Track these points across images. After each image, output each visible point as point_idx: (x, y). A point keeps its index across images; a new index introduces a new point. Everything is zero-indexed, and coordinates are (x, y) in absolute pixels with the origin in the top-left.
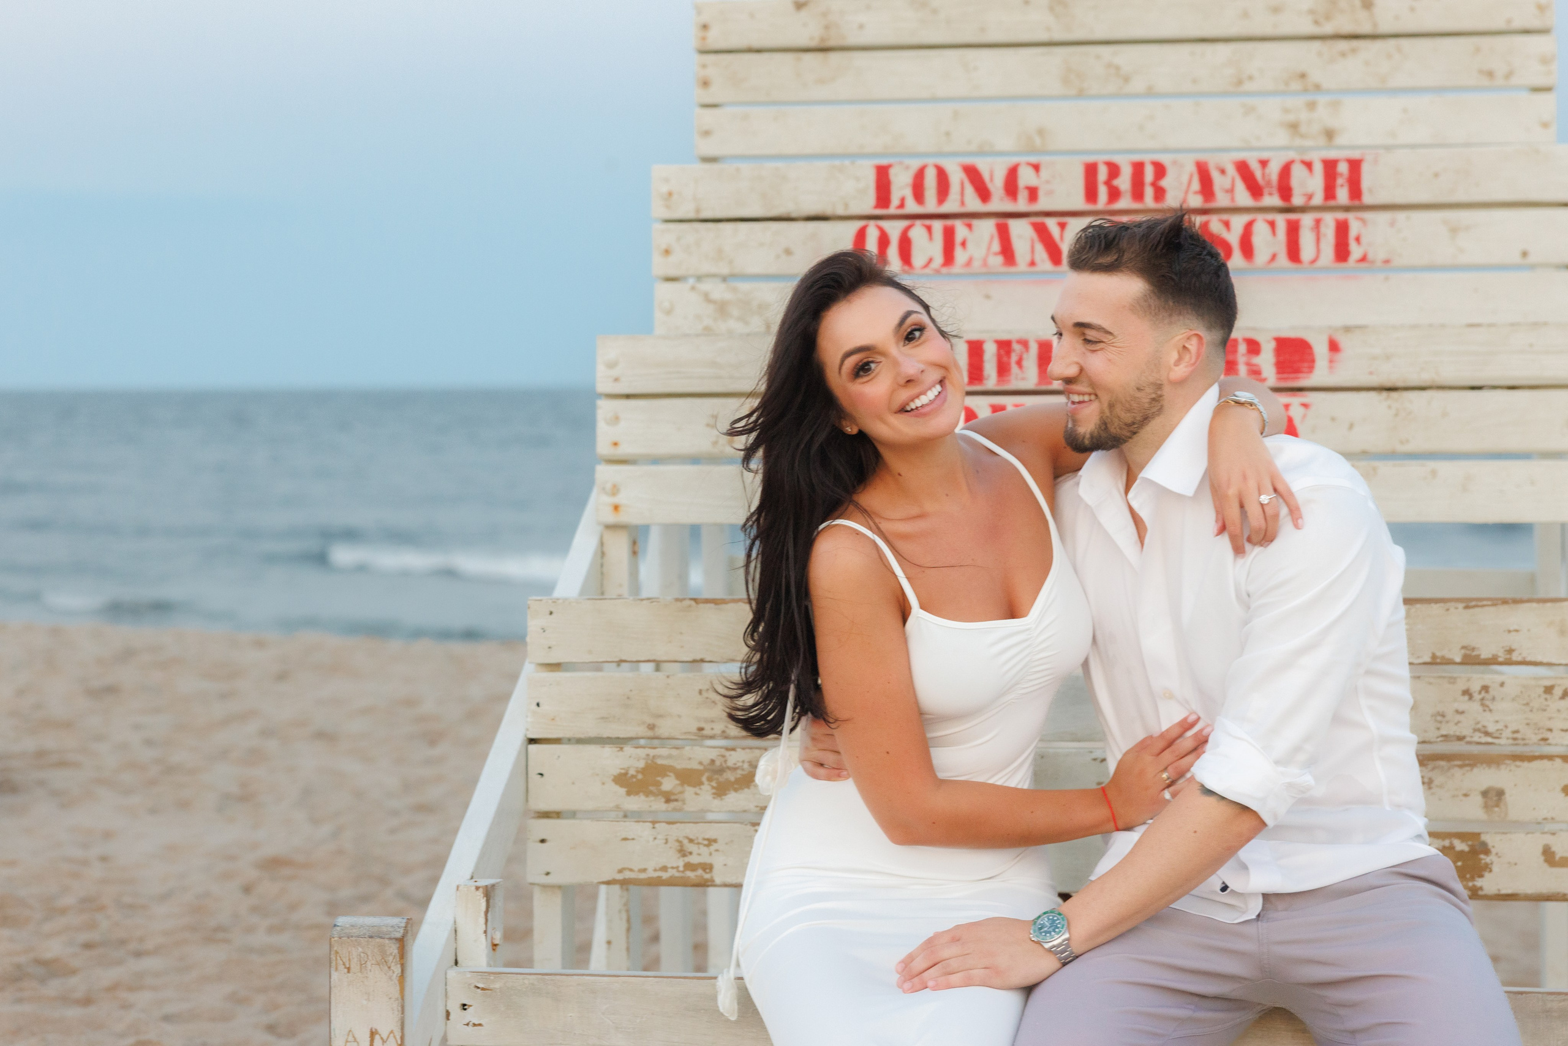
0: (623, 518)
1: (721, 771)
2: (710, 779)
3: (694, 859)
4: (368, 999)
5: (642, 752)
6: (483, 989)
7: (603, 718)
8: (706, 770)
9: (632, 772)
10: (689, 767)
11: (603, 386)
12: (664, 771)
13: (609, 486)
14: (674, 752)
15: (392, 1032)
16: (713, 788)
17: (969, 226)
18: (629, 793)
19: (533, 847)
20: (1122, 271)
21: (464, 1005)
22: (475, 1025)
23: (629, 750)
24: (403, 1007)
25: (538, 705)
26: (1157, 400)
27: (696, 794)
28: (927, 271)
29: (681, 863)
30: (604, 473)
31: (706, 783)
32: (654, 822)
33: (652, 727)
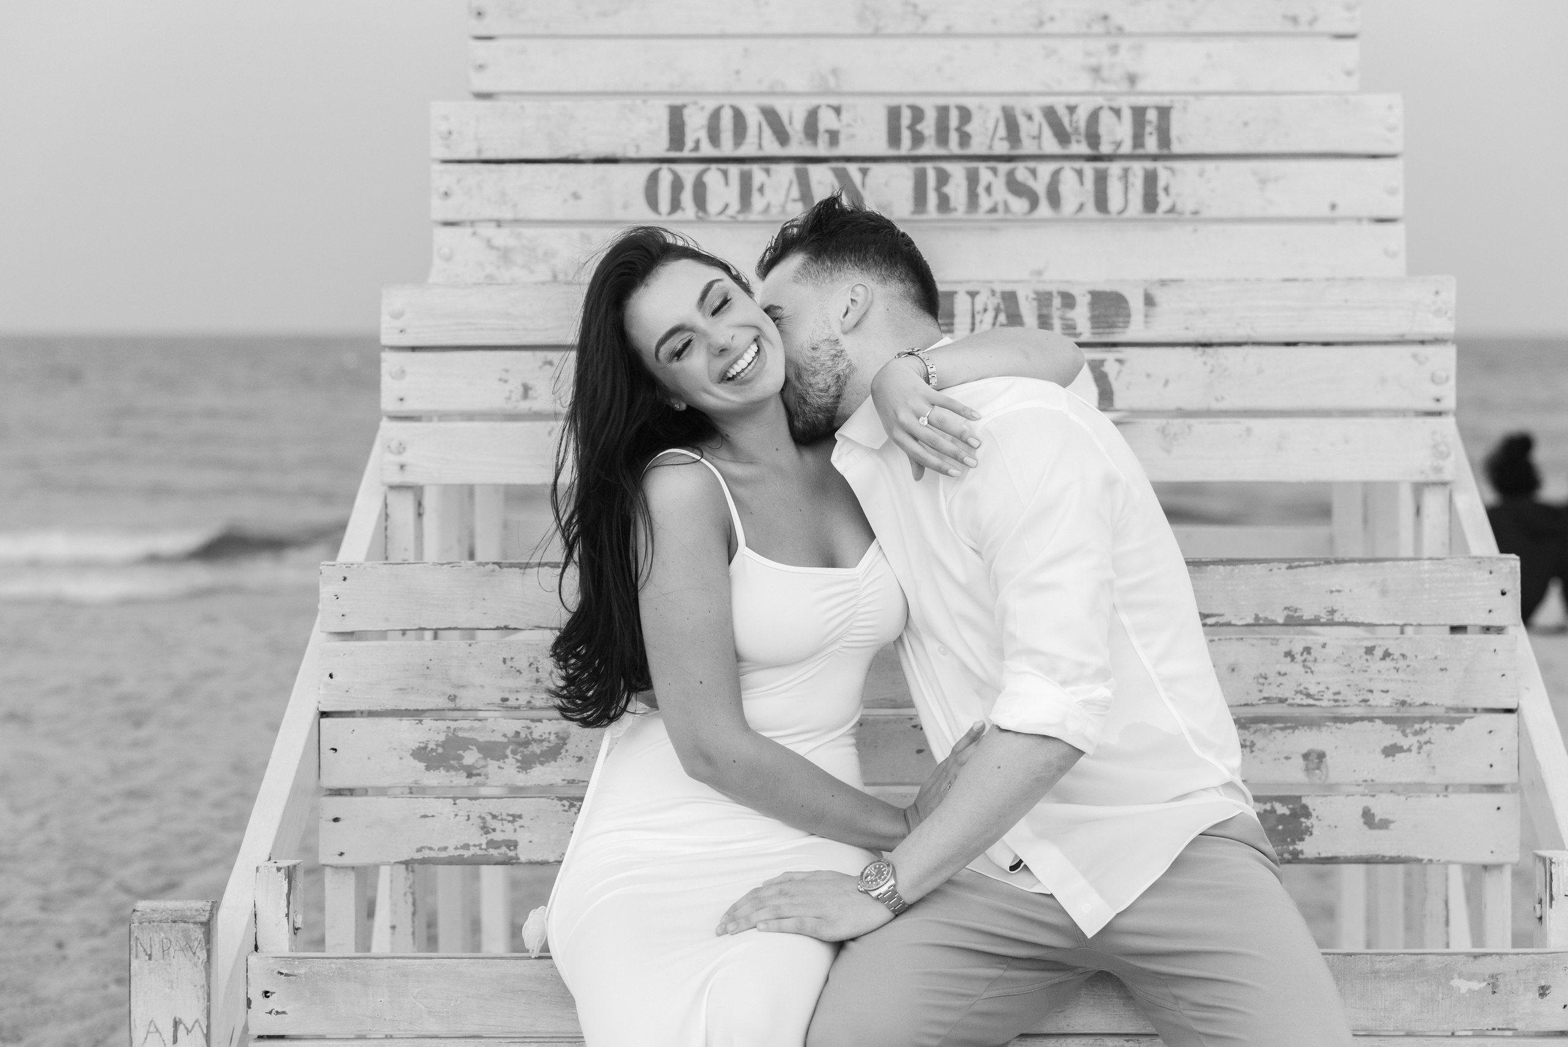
0: (409, 478)
1: (526, 743)
2: (514, 752)
3: (498, 836)
4: (172, 987)
5: (442, 725)
6: (287, 975)
7: (400, 689)
8: (510, 742)
9: (431, 746)
10: (492, 740)
11: (385, 340)
12: (466, 744)
13: (394, 445)
14: (476, 724)
15: (197, 1021)
16: (518, 761)
17: (768, 171)
18: (428, 768)
19: (325, 827)
21: (266, 992)
22: (277, 1013)
23: (428, 722)
24: (209, 995)
25: (331, 676)
27: (500, 767)
28: (723, 218)
29: (483, 841)
30: (388, 430)
31: (510, 756)
32: (455, 798)
33: (453, 698)
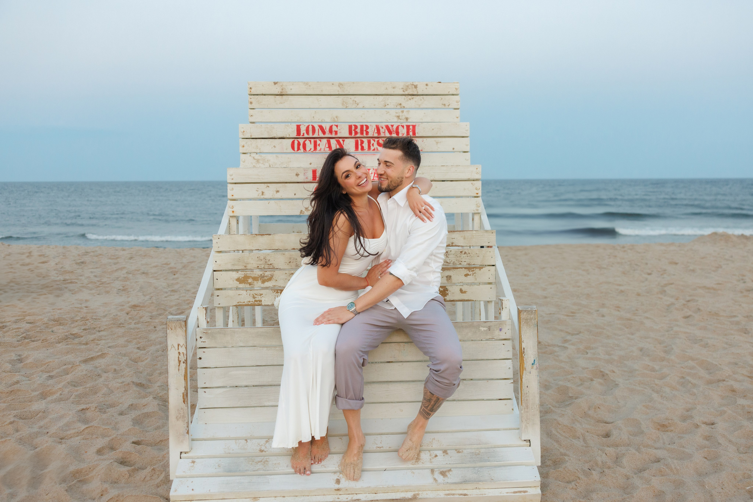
0: (235, 214)
1: (263, 277)
2: (260, 279)
3: (257, 299)
4: (177, 336)
5: (243, 273)
6: (206, 333)
7: (233, 265)
8: (259, 277)
9: (241, 278)
10: (255, 276)
11: (229, 181)
12: (249, 277)
13: (231, 206)
14: (251, 273)
15: (183, 344)
16: (261, 281)
17: (320, 141)
18: (240, 283)
19: (215, 298)
20: (397, 149)
21: (201, 337)
22: (204, 342)
23: (240, 272)
24: (186, 338)
25: (216, 262)
26: (401, 181)
27: (257, 283)
28: (310, 152)
29: (254, 300)
30: (230, 203)
31: (260, 280)
32: (246, 290)
33: (245, 267)
